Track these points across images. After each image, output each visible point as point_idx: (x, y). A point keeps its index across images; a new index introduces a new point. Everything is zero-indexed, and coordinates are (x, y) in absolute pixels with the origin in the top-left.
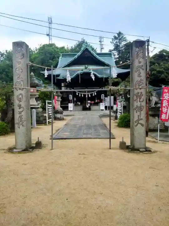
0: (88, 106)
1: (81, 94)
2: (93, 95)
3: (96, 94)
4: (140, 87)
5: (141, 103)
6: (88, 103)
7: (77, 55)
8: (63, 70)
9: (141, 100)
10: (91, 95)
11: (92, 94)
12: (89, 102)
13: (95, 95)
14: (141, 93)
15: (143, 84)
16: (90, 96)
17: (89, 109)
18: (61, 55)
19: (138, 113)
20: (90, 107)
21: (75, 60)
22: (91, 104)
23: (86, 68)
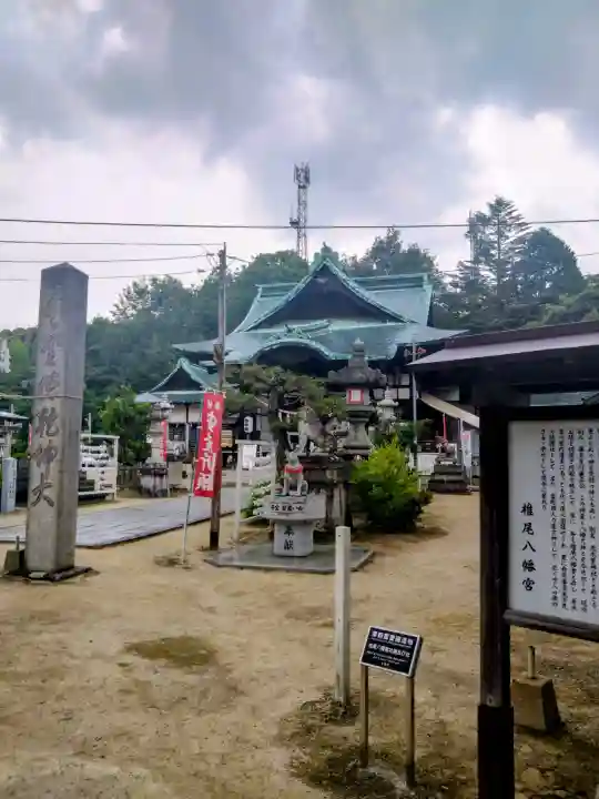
4: (52, 394)
5: (51, 438)
7: (295, 290)
8: (255, 336)
9: (53, 429)
14: (53, 409)
15: (58, 385)
18: (260, 290)
19: (43, 468)
21: (289, 303)
23: (290, 331)
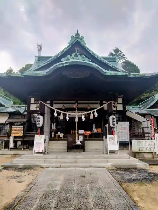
0: (78, 143)
1: (65, 115)
2: (92, 117)
3: (96, 115)
6: (79, 135)
10: (87, 116)
11: (89, 114)
12: (81, 132)
13: (94, 116)
16: (83, 119)
17: (82, 148)
20: (83, 143)
22: (85, 137)
